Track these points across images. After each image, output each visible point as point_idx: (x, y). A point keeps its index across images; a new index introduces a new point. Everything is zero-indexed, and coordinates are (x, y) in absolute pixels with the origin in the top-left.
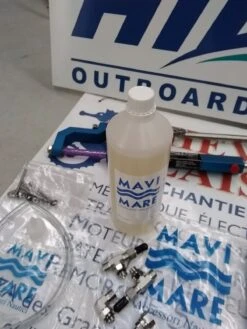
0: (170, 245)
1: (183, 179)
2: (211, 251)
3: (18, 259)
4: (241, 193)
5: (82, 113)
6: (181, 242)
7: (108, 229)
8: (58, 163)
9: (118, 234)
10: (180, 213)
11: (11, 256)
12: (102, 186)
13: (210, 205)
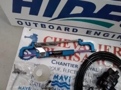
0: (56, 80)
1: (59, 58)
2: (66, 79)
4: (74, 60)
5: (25, 37)
6: (59, 78)
10: (59, 69)
13: (66, 65)
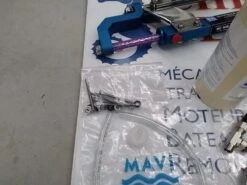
3: (140, 173)
7: (203, 111)
8: (111, 61)
9: (215, 113)
11: (132, 174)
12: (169, 71)
